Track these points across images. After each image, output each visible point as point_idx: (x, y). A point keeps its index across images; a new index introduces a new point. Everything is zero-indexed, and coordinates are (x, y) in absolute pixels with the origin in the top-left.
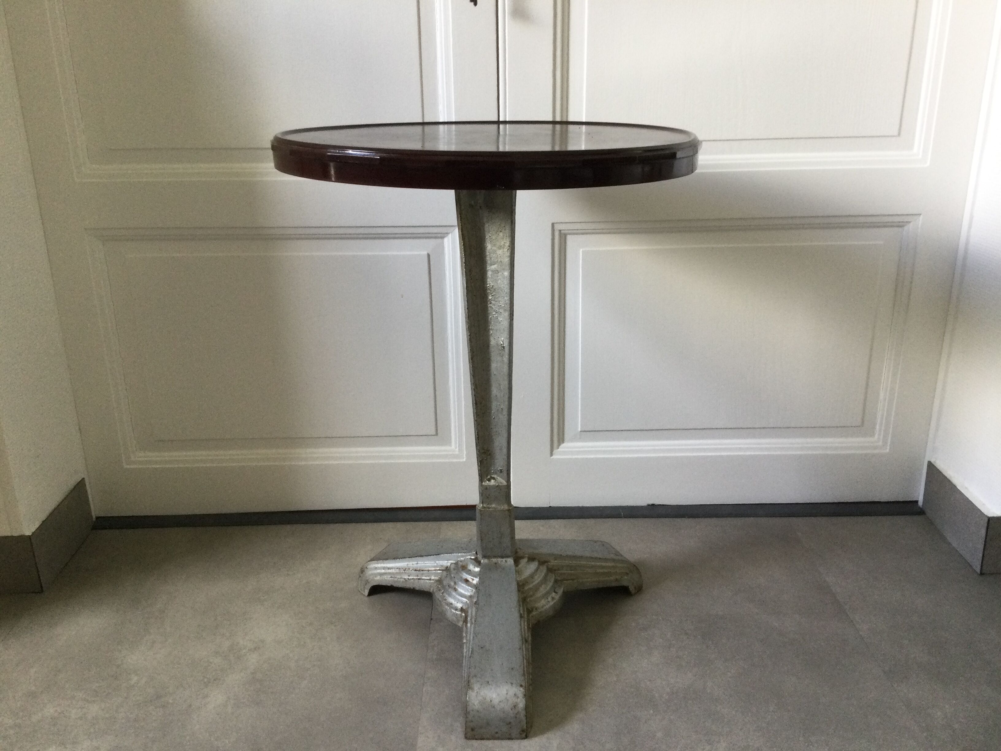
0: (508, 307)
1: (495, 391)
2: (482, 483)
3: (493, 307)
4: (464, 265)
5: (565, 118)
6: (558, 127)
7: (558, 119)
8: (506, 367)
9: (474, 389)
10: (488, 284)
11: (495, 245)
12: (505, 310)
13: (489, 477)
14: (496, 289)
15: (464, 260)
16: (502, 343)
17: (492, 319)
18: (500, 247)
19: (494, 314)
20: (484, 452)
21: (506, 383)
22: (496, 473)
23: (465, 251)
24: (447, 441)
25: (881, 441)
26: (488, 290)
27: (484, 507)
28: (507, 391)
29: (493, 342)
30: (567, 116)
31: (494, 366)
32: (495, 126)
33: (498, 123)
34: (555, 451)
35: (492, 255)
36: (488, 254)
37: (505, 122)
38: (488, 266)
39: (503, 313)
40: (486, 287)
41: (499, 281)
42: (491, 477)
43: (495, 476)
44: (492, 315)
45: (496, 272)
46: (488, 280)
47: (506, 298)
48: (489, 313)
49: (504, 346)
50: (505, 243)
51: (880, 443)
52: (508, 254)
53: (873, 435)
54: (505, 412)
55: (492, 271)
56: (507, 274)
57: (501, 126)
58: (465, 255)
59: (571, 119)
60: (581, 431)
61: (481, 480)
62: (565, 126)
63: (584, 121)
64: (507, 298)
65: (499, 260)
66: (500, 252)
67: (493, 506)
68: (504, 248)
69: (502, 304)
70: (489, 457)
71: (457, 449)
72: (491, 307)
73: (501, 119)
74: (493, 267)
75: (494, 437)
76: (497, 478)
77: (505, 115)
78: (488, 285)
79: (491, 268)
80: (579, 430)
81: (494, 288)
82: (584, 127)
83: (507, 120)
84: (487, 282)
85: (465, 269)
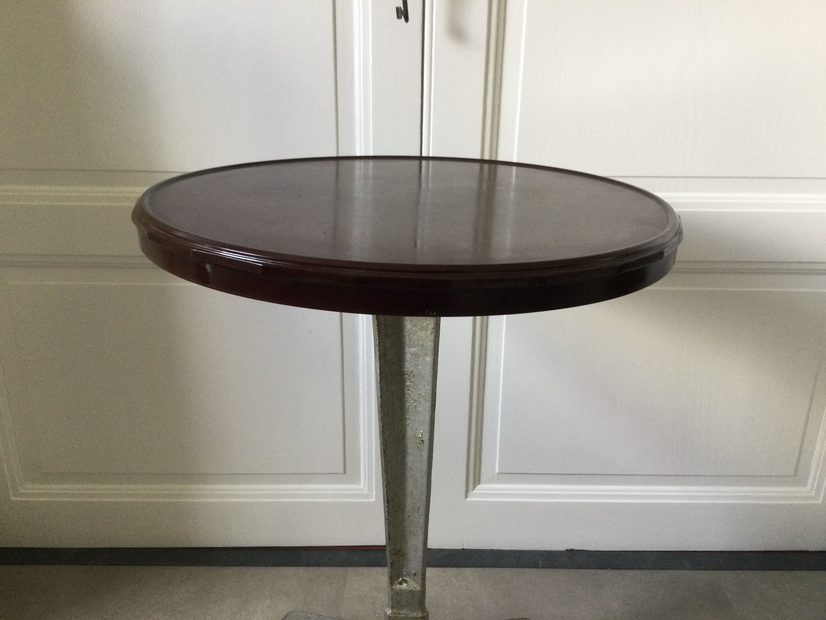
0: (429, 398)
1: (410, 486)
2: (392, 586)
3: (411, 394)
4: (378, 348)
5: (495, 156)
6: (486, 166)
7: (487, 157)
8: (425, 463)
9: (386, 485)
10: (406, 368)
11: (415, 325)
12: (426, 400)
13: (400, 579)
14: (416, 375)
15: (378, 343)
16: (420, 436)
17: (410, 407)
18: (422, 329)
19: (412, 403)
20: (396, 553)
21: (425, 480)
22: (409, 576)
23: (379, 332)
24: (355, 479)
25: (814, 492)
26: (406, 375)
27: (394, 612)
28: (424, 489)
29: (410, 433)
30: (496, 156)
31: (410, 459)
32: (417, 163)
33: (420, 158)
34: (471, 493)
35: (412, 335)
36: (407, 334)
37: (428, 158)
38: (406, 348)
39: (423, 403)
40: (404, 371)
41: (420, 367)
42: (403, 580)
43: (408, 579)
44: (410, 404)
45: (416, 355)
46: (407, 364)
47: (427, 387)
48: (407, 401)
49: (423, 440)
50: (428, 324)
51: (813, 494)
52: (432, 337)
53: (805, 484)
54: (422, 511)
55: (412, 354)
56: (429, 359)
57: (424, 163)
58: (379, 336)
59: (501, 158)
60: (498, 473)
61: (392, 582)
62: (493, 166)
63: (515, 161)
64: (429, 387)
65: (421, 343)
66: (421, 334)
67: (405, 611)
68: (427, 330)
69: (422, 392)
70: (401, 557)
71: (366, 488)
72: (409, 394)
73: (424, 154)
74: (413, 350)
75: (407, 536)
76: (410, 581)
77: (429, 152)
78: (406, 370)
79: (410, 351)
80: (497, 471)
81: (413, 373)
82: (514, 168)
83: (431, 155)
84: (404, 367)
85: (378, 353)
